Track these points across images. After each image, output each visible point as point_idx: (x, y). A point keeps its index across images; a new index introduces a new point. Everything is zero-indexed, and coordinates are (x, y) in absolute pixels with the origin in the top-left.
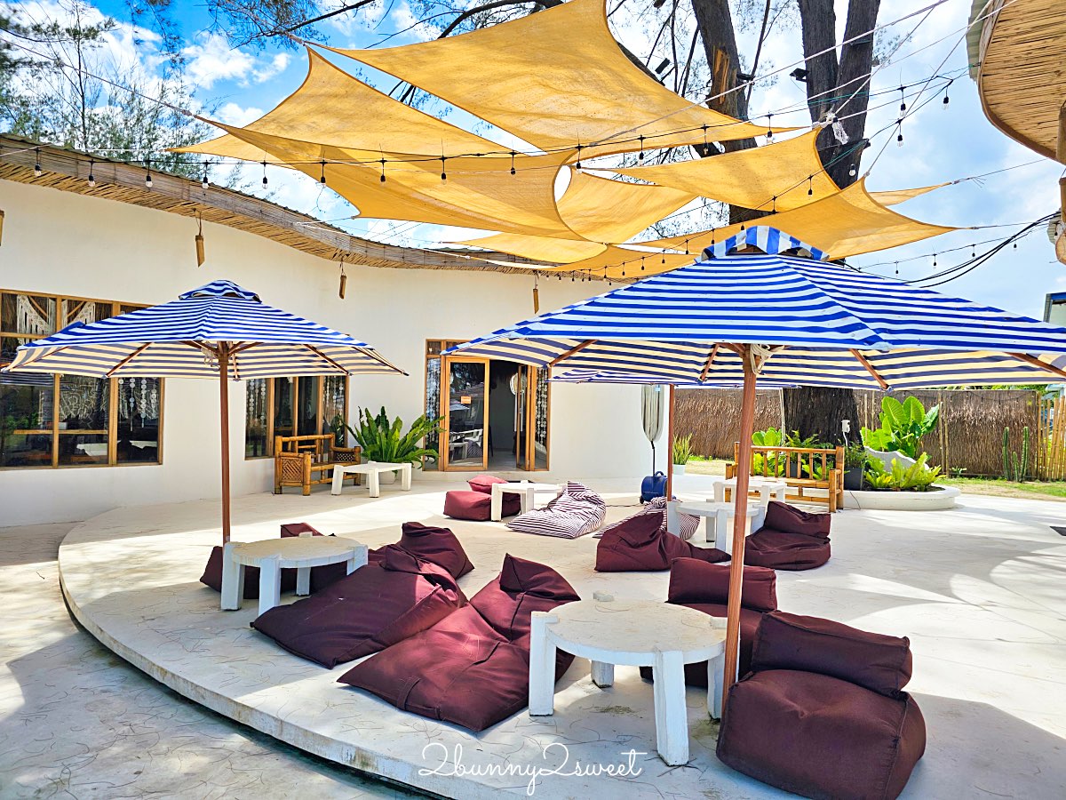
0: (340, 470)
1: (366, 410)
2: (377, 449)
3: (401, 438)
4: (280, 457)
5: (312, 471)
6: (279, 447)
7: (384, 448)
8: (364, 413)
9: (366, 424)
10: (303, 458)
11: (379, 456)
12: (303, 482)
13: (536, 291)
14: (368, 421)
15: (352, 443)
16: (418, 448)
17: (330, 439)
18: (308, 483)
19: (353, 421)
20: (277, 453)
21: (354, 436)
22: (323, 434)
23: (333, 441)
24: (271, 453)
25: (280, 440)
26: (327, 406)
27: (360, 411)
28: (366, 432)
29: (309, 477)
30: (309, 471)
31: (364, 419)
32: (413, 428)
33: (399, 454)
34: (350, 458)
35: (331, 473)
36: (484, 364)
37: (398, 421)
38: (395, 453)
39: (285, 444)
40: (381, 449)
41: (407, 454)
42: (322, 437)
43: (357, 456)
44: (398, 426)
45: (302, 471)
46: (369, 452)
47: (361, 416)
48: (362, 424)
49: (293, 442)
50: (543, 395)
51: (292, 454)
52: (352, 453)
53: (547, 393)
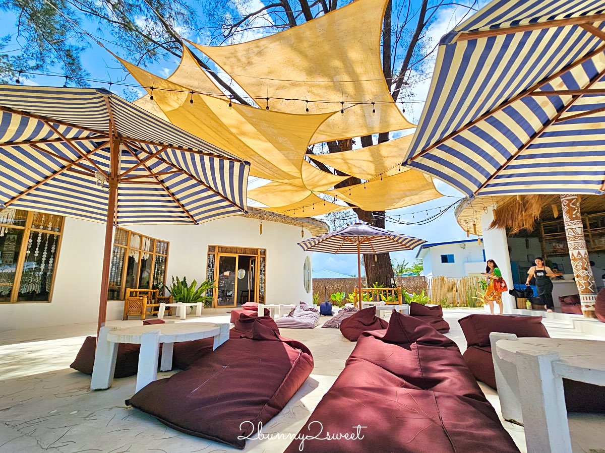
0: (163, 306)
1: (177, 277)
2: (182, 297)
3: (195, 291)
4: (128, 299)
5: (147, 307)
6: (128, 294)
7: (185, 296)
8: (175, 279)
9: (176, 284)
10: (142, 300)
11: (183, 300)
12: (141, 313)
13: (261, 225)
14: (177, 283)
15: (167, 294)
16: (202, 297)
17: (156, 292)
18: (145, 313)
19: (169, 283)
20: (126, 298)
21: (169, 291)
22: (153, 289)
23: (157, 293)
24: (123, 298)
25: (129, 290)
26: (156, 276)
27: (173, 278)
28: (176, 288)
29: (145, 310)
30: (145, 306)
31: (176, 281)
32: (202, 286)
33: (193, 299)
34: (167, 301)
35: (157, 309)
36: (236, 257)
37: (194, 282)
38: (191, 298)
39: (131, 293)
40: (184, 296)
41: (198, 299)
42: (152, 290)
43: (171, 300)
44: (194, 285)
45: (141, 307)
46: (178, 298)
47: (173, 280)
48: (174, 285)
49: (136, 292)
50: (263, 272)
51: (135, 298)
52: (168, 299)
53: (264, 271)
